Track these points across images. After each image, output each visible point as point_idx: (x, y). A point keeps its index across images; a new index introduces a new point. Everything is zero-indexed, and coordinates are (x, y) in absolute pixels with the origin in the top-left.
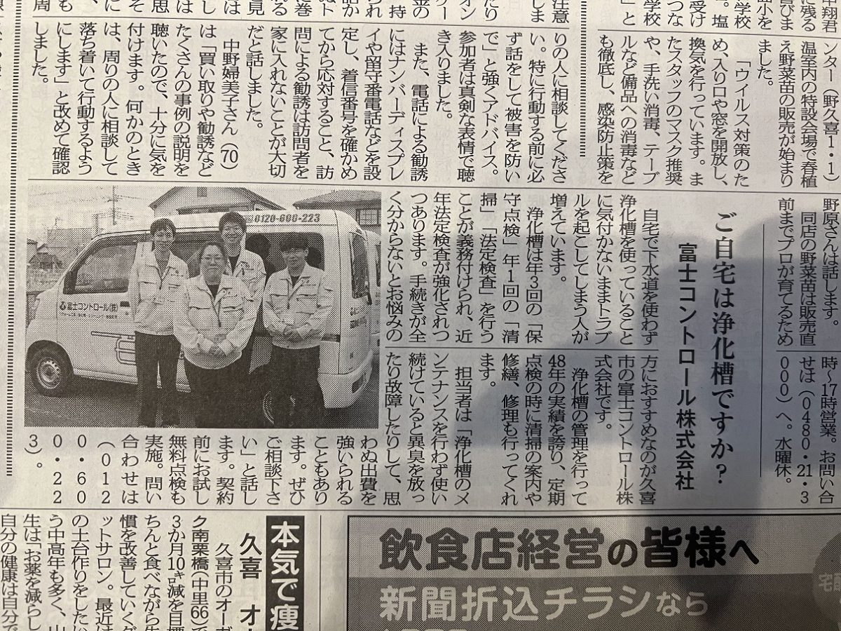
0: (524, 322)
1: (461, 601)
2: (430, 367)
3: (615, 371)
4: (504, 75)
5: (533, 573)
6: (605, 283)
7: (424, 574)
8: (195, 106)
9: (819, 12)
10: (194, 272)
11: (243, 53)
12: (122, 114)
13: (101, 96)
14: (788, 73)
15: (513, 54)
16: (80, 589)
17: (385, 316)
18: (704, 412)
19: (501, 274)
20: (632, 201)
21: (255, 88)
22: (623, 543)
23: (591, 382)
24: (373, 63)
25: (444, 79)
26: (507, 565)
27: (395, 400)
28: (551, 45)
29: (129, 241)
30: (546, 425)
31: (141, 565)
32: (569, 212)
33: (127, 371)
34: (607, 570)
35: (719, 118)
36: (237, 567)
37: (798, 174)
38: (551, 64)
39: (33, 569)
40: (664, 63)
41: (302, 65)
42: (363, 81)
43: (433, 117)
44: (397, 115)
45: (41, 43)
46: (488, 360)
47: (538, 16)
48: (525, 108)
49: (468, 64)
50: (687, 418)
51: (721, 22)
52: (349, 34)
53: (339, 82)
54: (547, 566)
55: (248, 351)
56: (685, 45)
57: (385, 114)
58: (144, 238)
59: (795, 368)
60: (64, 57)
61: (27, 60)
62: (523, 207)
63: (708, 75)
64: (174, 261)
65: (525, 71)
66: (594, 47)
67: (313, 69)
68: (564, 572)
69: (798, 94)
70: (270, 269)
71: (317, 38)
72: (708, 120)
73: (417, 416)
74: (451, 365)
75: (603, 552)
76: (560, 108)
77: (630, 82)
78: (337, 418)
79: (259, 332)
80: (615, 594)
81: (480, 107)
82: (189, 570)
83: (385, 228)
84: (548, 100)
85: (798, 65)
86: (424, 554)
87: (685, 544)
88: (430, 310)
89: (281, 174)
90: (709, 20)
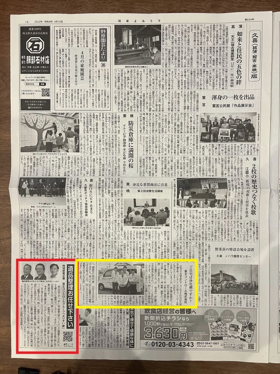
0: (164, 281)
1: (155, 318)
2: (151, 287)
3: (176, 287)
4: (161, 247)
5: (165, 314)
6: (174, 275)
7: (150, 314)
8: (120, 252)
9: (204, 238)
10: (120, 274)
11: (126, 245)
12: (111, 253)
13: (108, 251)
14: (200, 246)
15: (162, 244)
16: (105, 316)
17: (145, 280)
18: (188, 292)
19: (161, 274)
20: (178, 264)
21: (128, 249)
22: (177, 310)
23: (173, 289)
24: (143, 246)
25: (153, 248)
26: (161, 313)
27: (146, 291)
28: (167, 243)
29: (112, 270)
30: (167, 294)
31: (113, 313)
32: (170, 266)
33: (112, 287)
34: (175, 314)
36: (126, 313)
37: (201, 260)
38: (167, 246)
39: (99, 313)
40: (182, 245)
41: (134, 246)
42: (142, 249)
43: (151, 253)
45: (100, 244)
46: (159, 286)
47: (165, 239)
48: (164, 252)
49: (156, 246)
50: (186, 294)
51: (190, 240)
52: (140, 242)
53: (139, 248)
54: (167, 313)
55: (127, 284)
56: (185, 243)
57: (145, 253)
58: (113, 270)
59: (201, 287)
60: (103, 246)
61: (98, 246)
62: (163, 265)
63: (189, 247)
64: (117, 273)
65: (164, 247)
66: (173, 243)
67: (135, 247)
68: (169, 314)
69: (201, 250)
70: (130, 274)
71: (136, 243)
72: (189, 253)
73: (149, 293)
74: (154, 287)
75: (174, 311)
76: (168, 252)
77: (178, 248)
78: (139, 293)
79: (128, 282)
80: (176, 317)
81: (158, 252)
82: (119, 313)
83: (145, 268)
84: (167, 250)
86: (150, 311)
87: (186, 311)
88: (151, 279)
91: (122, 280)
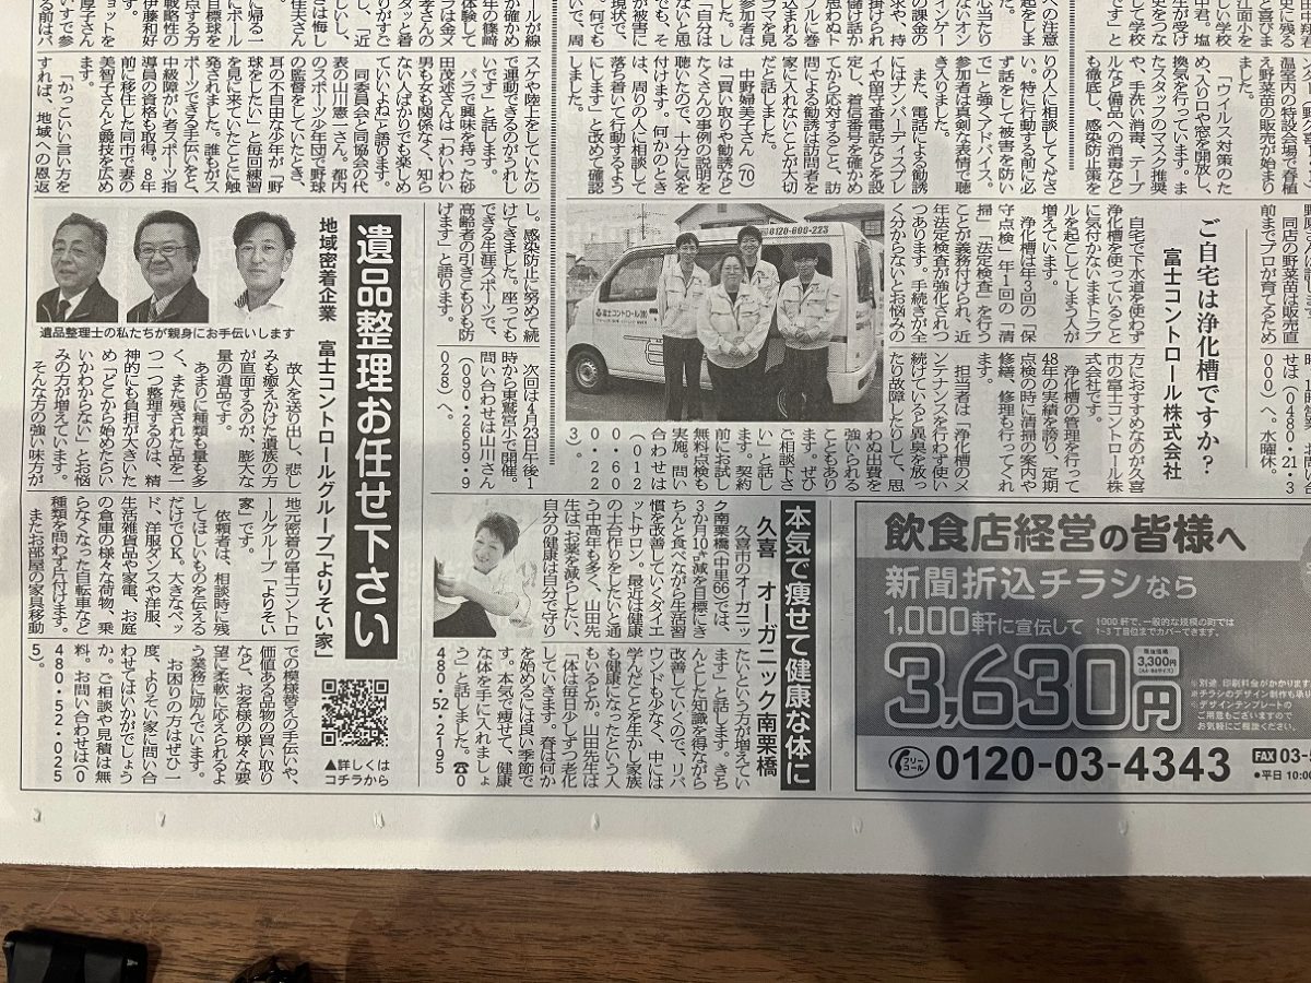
0: (1018, 323)
1: (962, 580)
2: (930, 365)
3: (1104, 368)
4: (997, 96)
5: (1030, 555)
6: (1094, 286)
7: (927, 554)
8: (716, 130)
9: (1298, 29)
10: (715, 281)
11: (758, 81)
12: (650, 139)
13: (631, 122)
14: (1268, 88)
15: (1006, 76)
16: (614, 567)
17: (888, 319)
18: (1191, 403)
19: (997, 278)
20: (1118, 210)
21: (769, 113)
22: (1114, 529)
23: (1082, 378)
24: (876, 88)
25: (942, 101)
26: (1004, 548)
27: (898, 396)
28: (1040, 67)
29: (658, 254)
30: (1041, 419)
31: (668, 545)
32: (1059, 220)
33: (656, 371)
34: (1099, 553)
35: (1202, 130)
36: (754, 547)
37: (1279, 181)
38: (1041, 84)
39: (572, 549)
40: (1149, 80)
41: (811, 91)
42: (867, 104)
43: (932, 134)
44: (899, 134)
45: (576, 75)
46: (985, 358)
47: (1029, 40)
48: (1017, 126)
49: (964, 87)
50: (1173, 412)
51: (1202, 40)
52: (854, 62)
53: (845, 106)
54: (1042, 548)
55: (764, 352)
56: (1169, 64)
57: (887, 134)
58: (670, 251)
59: (1279, 365)
60: (597, 87)
61: (564, 91)
62: (1017, 216)
63: (1191, 91)
64: (697, 271)
65: (1017, 92)
66: (1082, 67)
67: (821, 94)
68: (1058, 555)
69: (1278, 107)
70: (783, 278)
71: (825, 66)
72: (1192, 133)
73: (919, 411)
74: (951, 365)
75: (1095, 536)
76: (1050, 125)
77: (1116, 99)
78: (846, 412)
79: (774, 334)
80: (1108, 576)
81: (975, 125)
82: (711, 549)
83: (888, 237)
84: (1039, 118)
85: (1277, 79)
86: (926, 538)
87: (1173, 531)
88: (930, 313)
89: (794, 190)
90: (1191, 39)
91: (725, 322)
